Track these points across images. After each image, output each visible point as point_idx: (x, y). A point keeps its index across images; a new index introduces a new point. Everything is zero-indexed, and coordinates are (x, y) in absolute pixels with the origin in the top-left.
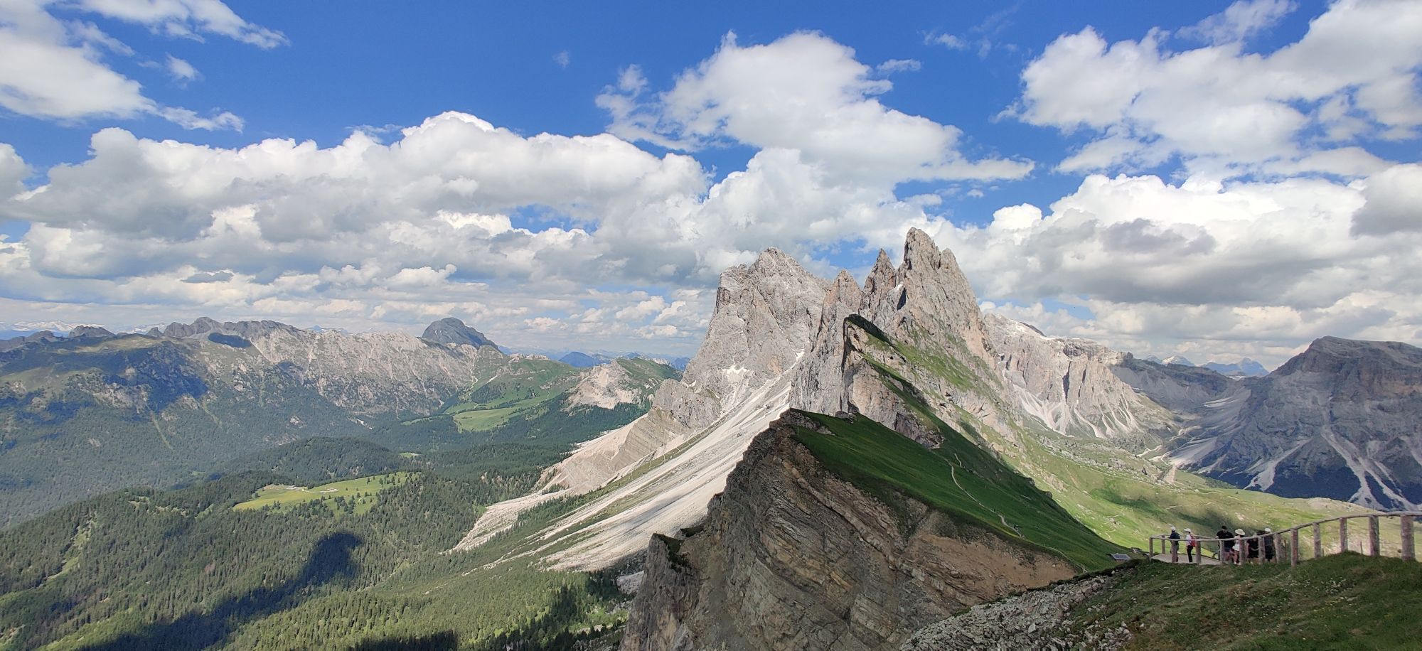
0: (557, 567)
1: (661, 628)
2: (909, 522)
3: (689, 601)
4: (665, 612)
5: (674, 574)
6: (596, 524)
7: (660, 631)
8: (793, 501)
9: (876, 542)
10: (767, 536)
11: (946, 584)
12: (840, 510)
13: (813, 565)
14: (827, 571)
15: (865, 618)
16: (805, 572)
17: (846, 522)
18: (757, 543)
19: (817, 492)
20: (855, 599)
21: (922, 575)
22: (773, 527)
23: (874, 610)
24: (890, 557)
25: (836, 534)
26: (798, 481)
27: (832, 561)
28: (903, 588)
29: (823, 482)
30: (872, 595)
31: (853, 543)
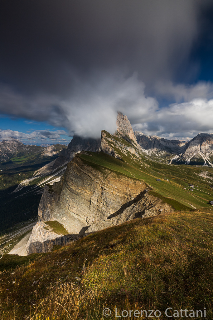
2: (106, 175)
5: (50, 194)
6: (48, 183)
8: (76, 172)
9: (97, 181)
10: (68, 182)
11: (114, 191)
12: (88, 174)
13: (81, 189)
14: (84, 190)
15: (94, 201)
16: (79, 191)
17: (89, 177)
18: (66, 184)
19: (82, 170)
20: (91, 197)
21: (108, 189)
22: (70, 180)
23: (96, 199)
24: (100, 185)
25: (87, 180)
26: (77, 167)
27: (86, 187)
28: (103, 193)
29: (84, 167)
30: (95, 195)
31: (91, 182)
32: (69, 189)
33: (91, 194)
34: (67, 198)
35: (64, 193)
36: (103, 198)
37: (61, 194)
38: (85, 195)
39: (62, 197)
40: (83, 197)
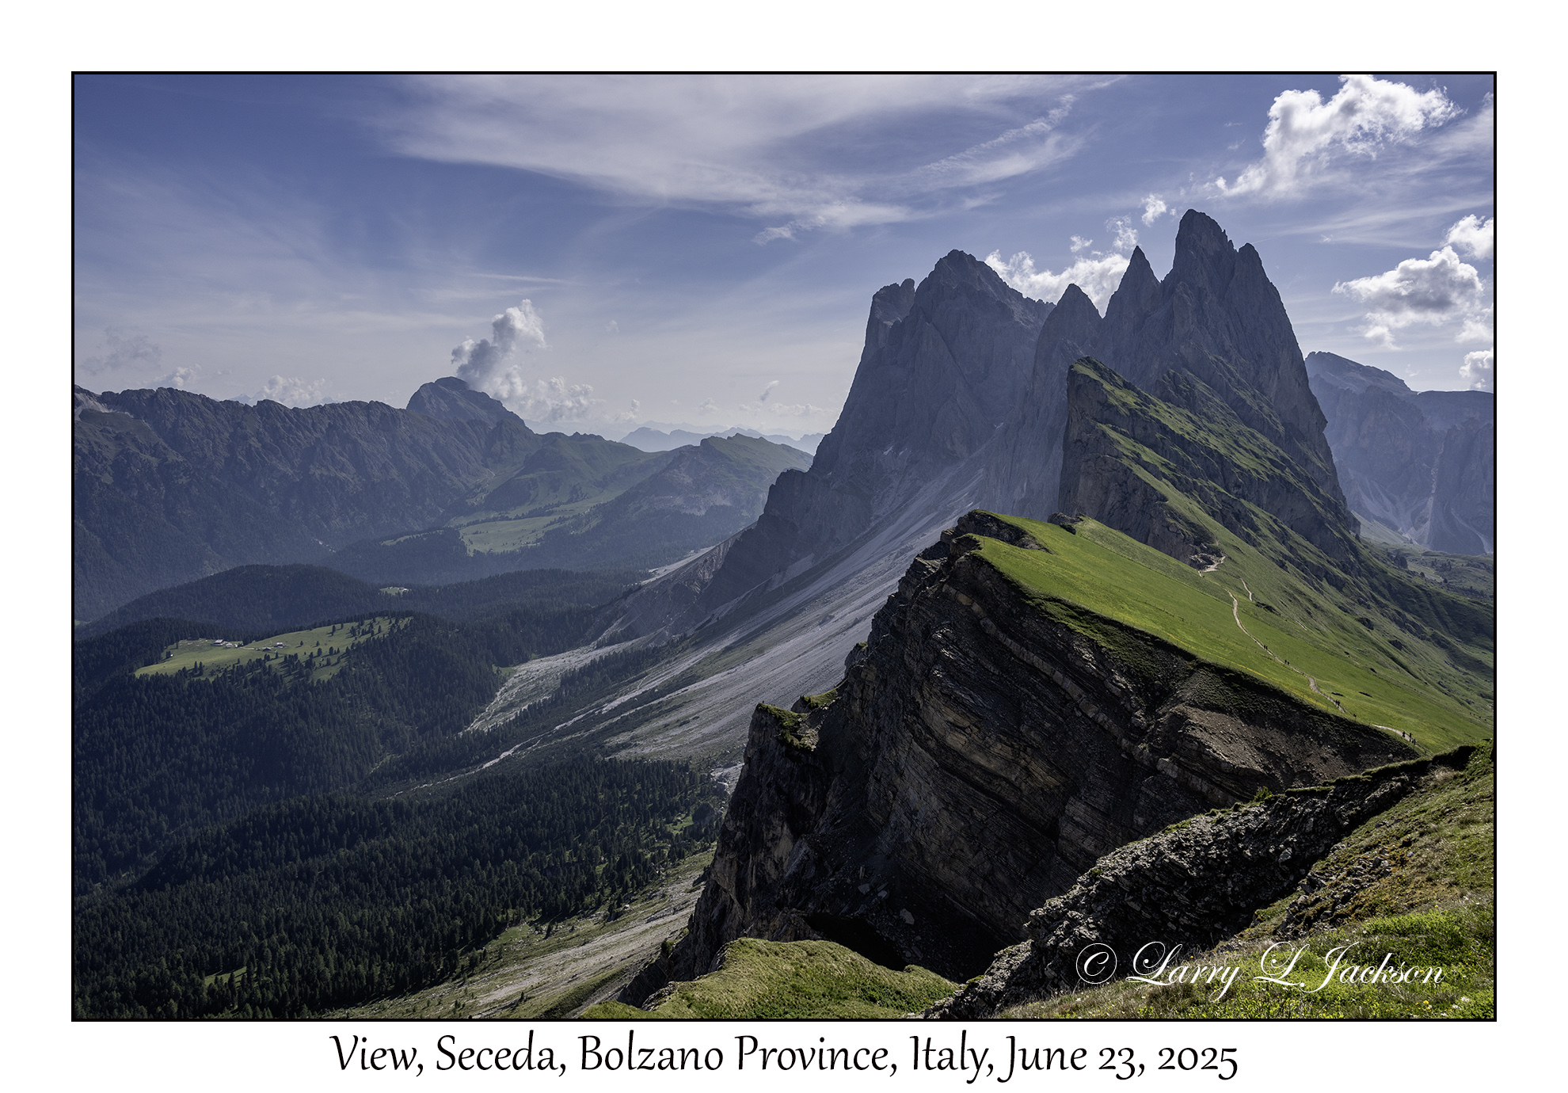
0: (622, 755)
1: (769, 844)
3: (812, 805)
4: (776, 822)
6: (679, 691)
7: (769, 849)
8: (972, 654)
9: (1102, 717)
10: (930, 707)
11: (1213, 783)
12: (1046, 667)
13: (1001, 753)
14: (1023, 762)
15: (1081, 833)
16: (989, 761)
17: (1055, 686)
18: (915, 718)
19: (1010, 641)
20: (1065, 804)
21: (1173, 769)
22: (940, 694)
23: (1095, 822)
24: (1124, 740)
25: (1039, 704)
26: (981, 622)
27: (1032, 747)
28: (1143, 788)
29: (1020, 624)
30: (1092, 798)
31: (1065, 719)
32: (932, 744)
33: (1062, 789)
34: (912, 795)
35: (897, 765)
36: (1141, 821)
37: (876, 773)
38: (1026, 793)
39: (882, 789)
40: (1012, 800)
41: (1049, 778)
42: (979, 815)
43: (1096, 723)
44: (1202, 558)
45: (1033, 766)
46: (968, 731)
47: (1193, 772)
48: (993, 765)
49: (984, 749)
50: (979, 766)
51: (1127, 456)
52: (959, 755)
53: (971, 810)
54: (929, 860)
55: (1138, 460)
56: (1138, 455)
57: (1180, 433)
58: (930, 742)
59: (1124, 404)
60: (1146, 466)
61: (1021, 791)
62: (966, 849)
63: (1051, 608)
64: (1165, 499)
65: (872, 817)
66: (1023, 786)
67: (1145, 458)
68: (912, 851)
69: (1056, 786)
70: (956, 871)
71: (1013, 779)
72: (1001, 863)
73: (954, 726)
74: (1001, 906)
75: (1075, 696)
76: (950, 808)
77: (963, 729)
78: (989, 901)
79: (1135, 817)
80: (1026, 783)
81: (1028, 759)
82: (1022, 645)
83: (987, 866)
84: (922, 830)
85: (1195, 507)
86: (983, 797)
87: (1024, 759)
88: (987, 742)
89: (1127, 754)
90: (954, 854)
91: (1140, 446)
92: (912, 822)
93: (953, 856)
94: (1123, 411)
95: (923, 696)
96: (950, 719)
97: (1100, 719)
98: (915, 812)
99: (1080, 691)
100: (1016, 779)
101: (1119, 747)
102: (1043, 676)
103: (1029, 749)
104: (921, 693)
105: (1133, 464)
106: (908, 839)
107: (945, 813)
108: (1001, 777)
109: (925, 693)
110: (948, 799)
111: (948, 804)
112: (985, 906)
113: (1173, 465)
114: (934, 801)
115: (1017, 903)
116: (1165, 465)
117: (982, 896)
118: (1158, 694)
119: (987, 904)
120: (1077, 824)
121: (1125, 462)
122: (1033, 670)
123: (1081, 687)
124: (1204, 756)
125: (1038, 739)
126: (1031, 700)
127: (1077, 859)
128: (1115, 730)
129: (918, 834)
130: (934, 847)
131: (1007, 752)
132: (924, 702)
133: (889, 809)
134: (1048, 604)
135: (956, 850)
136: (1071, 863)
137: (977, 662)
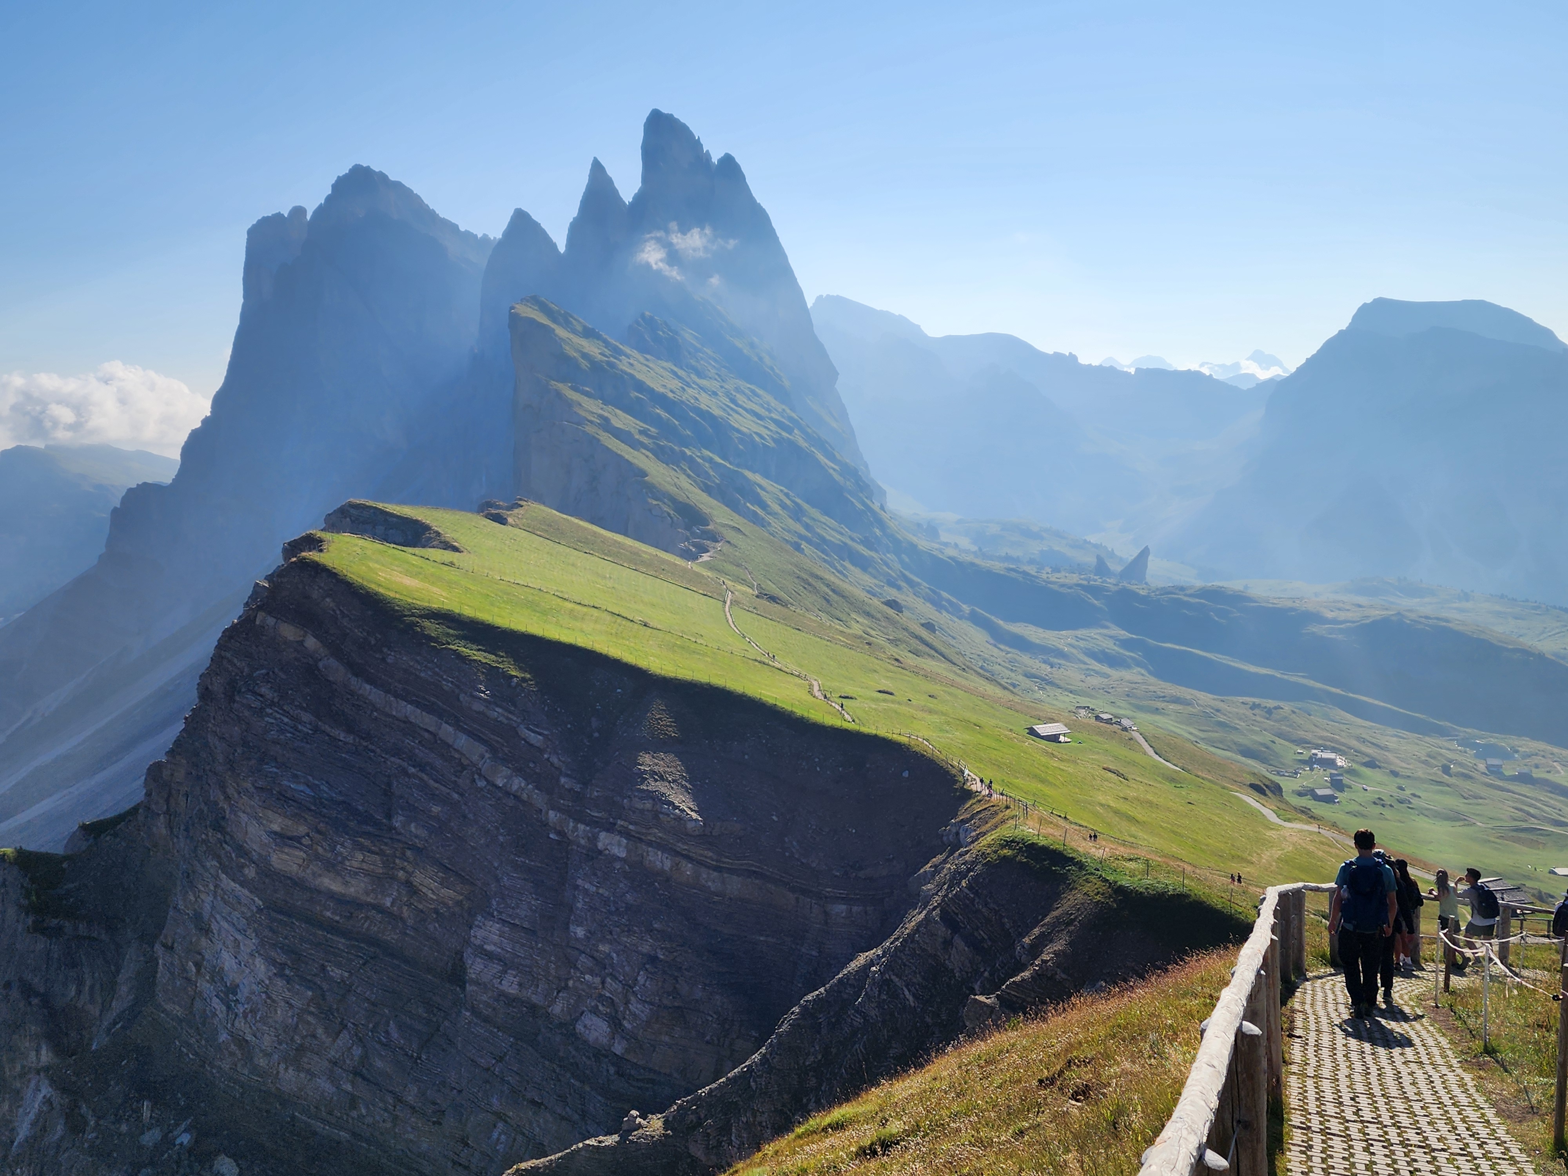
2: (595, 723)
3: (92, 1000)
5: (41, 944)
9: (517, 783)
10: (241, 814)
11: (678, 853)
12: (426, 720)
13: (365, 866)
14: (401, 874)
15: (496, 968)
16: (346, 883)
17: (443, 747)
18: (219, 836)
19: (368, 687)
20: (471, 928)
21: (619, 845)
22: (252, 790)
23: (518, 946)
24: (551, 812)
25: (421, 779)
26: (321, 665)
27: (413, 848)
28: (580, 882)
29: (384, 660)
30: (510, 911)
31: (462, 795)
32: (250, 872)
33: (467, 905)
34: (228, 962)
35: (198, 917)
36: (580, 932)
37: (166, 937)
38: (410, 922)
39: (176, 962)
40: (391, 936)
41: (445, 892)
42: (336, 973)
43: (508, 794)
44: (695, 545)
45: (418, 878)
46: (306, 841)
47: (650, 844)
48: (356, 888)
49: (332, 866)
50: (331, 895)
51: (591, 422)
52: (297, 884)
53: (323, 968)
54: (262, 1062)
55: (606, 425)
56: (606, 420)
57: (662, 390)
58: (246, 871)
59: (585, 356)
60: (618, 434)
61: (401, 919)
62: (320, 1031)
63: (432, 628)
64: (645, 474)
65: (164, 1011)
66: (406, 911)
67: (616, 423)
68: (232, 1054)
69: (459, 903)
70: (308, 1072)
71: (388, 904)
72: (380, 1042)
73: (283, 839)
74: (386, 1110)
75: (475, 758)
76: (287, 972)
77: (298, 839)
78: (367, 1108)
79: (572, 928)
80: (409, 906)
81: (410, 868)
82: (388, 692)
83: (357, 1051)
84: (245, 1017)
85: (684, 482)
86: (341, 942)
87: (402, 869)
88: (341, 854)
89: (559, 833)
90: (301, 1045)
91: (610, 408)
92: (229, 1008)
93: (301, 1049)
94: (584, 364)
95: (228, 798)
96: (276, 827)
97: (515, 787)
98: (234, 989)
99: (482, 748)
100: (393, 904)
101: (546, 825)
102: (426, 735)
103: (409, 853)
104: (225, 793)
105: (601, 432)
106: (223, 1037)
107: (280, 983)
108: (369, 904)
109: (231, 791)
110: (282, 958)
111: (283, 966)
112: (361, 1117)
113: (653, 430)
114: (260, 966)
115: (410, 1099)
116: (643, 432)
117: (353, 1102)
118: (596, 735)
119: (364, 1111)
120: (490, 956)
121: (590, 429)
122: (409, 728)
123: (484, 742)
124: (661, 816)
125: (423, 833)
126: (409, 776)
127: (494, 1009)
128: (539, 799)
129: (240, 1024)
130: (267, 1041)
131: (375, 864)
132: (231, 806)
133: (192, 993)
134: (427, 623)
135: (304, 1038)
136: (486, 1020)
137: (316, 729)
